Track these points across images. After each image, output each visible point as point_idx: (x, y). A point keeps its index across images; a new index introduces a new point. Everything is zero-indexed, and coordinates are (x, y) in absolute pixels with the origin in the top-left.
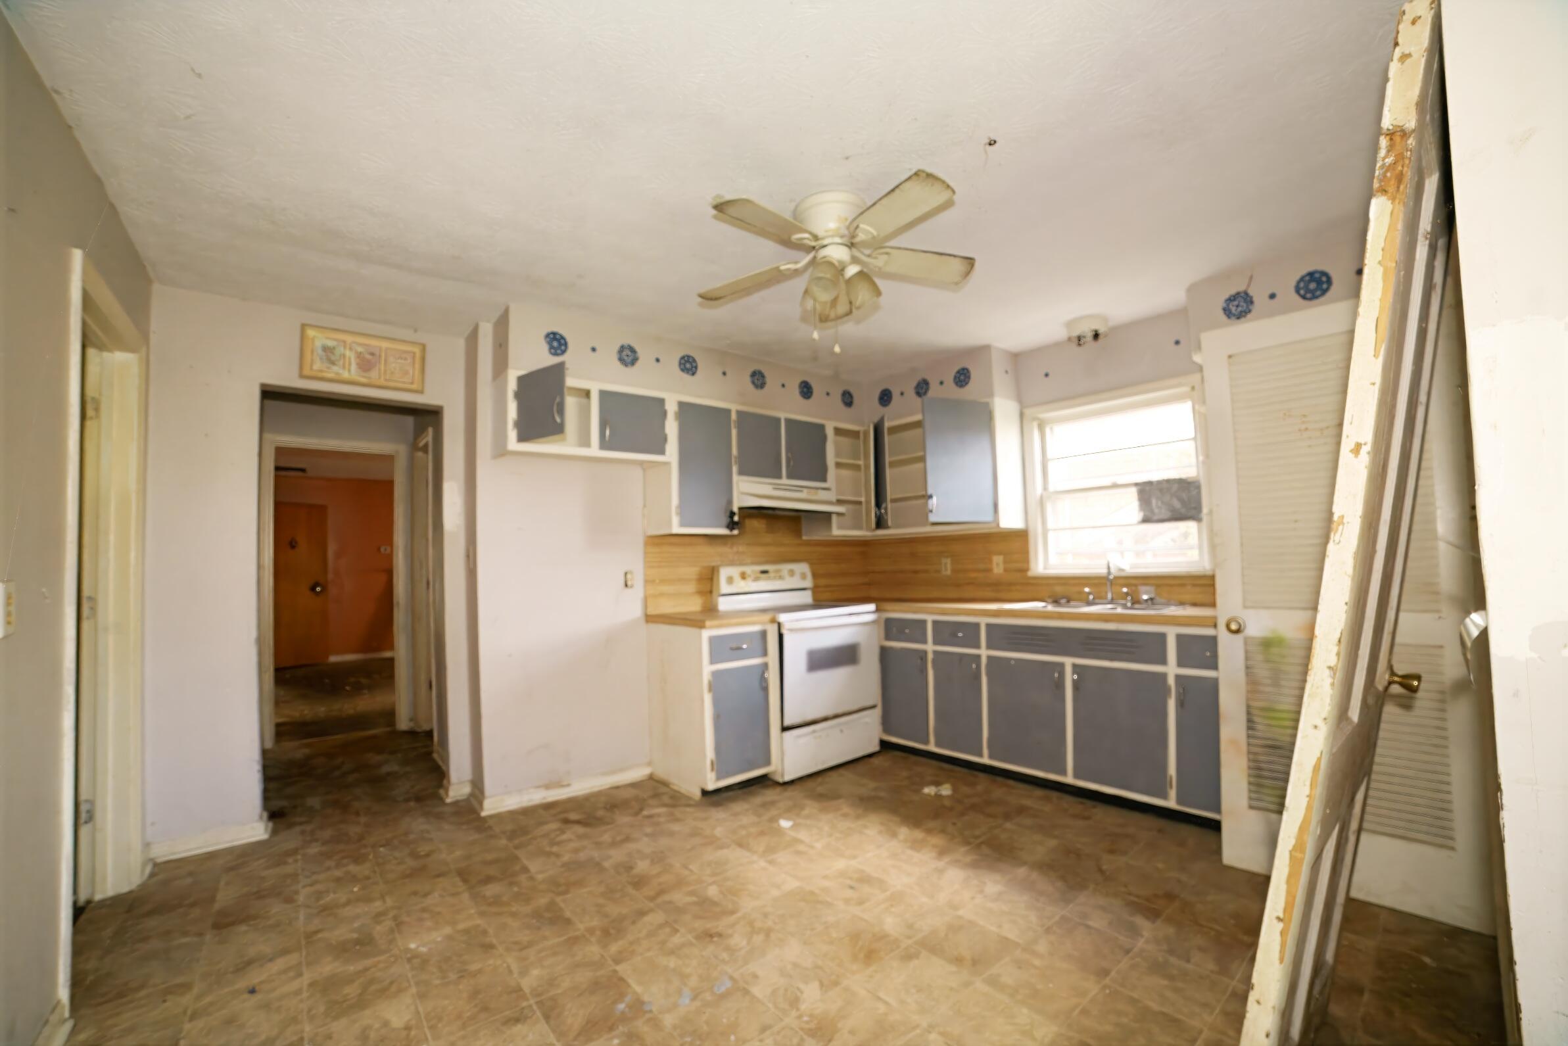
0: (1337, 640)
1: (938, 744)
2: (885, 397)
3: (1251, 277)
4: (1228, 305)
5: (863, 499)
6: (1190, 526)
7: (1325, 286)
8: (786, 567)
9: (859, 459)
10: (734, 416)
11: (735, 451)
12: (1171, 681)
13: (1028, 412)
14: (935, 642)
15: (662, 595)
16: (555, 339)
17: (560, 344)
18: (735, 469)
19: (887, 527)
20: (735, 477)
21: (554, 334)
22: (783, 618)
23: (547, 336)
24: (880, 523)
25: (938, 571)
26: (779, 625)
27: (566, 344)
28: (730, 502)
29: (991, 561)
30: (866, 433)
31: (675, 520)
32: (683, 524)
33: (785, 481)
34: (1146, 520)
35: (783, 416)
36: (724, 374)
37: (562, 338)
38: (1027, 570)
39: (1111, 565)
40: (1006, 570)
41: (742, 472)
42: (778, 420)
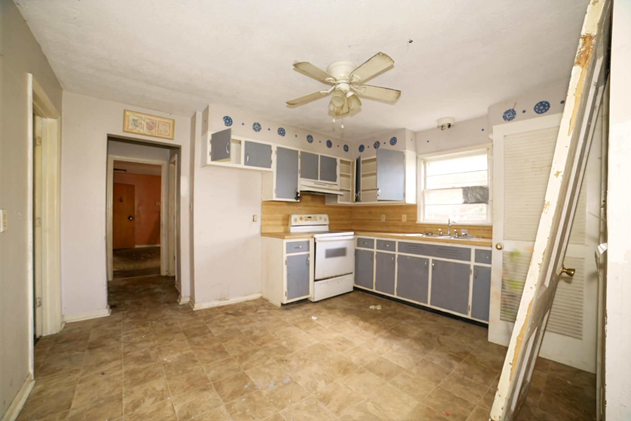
0: (543, 253)
1: (376, 289)
2: (361, 148)
3: (516, 104)
4: (505, 115)
5: (351, 189)
6: (483, 206)
7: (547, 108)
8: (318, 216)
9: (350, 173)
10: (299, 154)
11: (299, 168)
12: (472, 268)
13: (420, 156)
14: (377, 248)
15: (268, 225)
16: (227, 119)
17: (229, 121)
18: (299, 175)
19: (360, 201)
20: (299, 179)
21: (227, 117)
22: (316, 236)
23: (224, 118)
24: (357, 200)
25: (380, 220)
26: (315, 238)
27: (232, 122)
28: (297, 189)
29: (401, 217)
30: (353, 163)
31: (274, 195)
32: (277, 197)
33: (319, 181)
34: (465, 203)
35: (319, 154)
36: (296, 136)
37: (230, 119)
38: (416, 221)
39: (450, 220)
40: (407, 221)
41: (302, 177)
42: (317, 156)
